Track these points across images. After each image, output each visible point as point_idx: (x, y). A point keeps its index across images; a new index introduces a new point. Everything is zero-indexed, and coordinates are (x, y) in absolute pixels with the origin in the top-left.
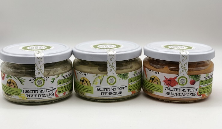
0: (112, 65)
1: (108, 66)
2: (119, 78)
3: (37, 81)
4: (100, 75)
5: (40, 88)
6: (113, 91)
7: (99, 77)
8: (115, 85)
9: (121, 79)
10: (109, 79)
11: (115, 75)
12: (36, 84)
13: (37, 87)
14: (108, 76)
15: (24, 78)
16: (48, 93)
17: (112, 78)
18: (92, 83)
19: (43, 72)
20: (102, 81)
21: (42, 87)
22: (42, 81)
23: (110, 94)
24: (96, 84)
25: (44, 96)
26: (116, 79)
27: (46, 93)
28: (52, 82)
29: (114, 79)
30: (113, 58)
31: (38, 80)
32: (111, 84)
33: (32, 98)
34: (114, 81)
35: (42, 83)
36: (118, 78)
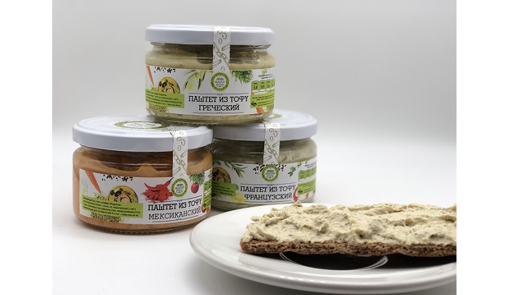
0: (221, 52)
1: (214, 54)
2: (234, 77)
3: (266, 172)
4: (199, 71)
5: (269, 183)
6: (222, 104)
7: (196, 74)
8: (227, 91)
9: (238, 80)
10: (215, 80)
11: (227, 72)
12: (264, 176)
13: (265, 182)
14: (214, 73)
15: (245, 165)
16: (283, 192)
17: (222, 77)
18: (181, 86)
19: (277, 157)
20: (202, 83)
21: (274, 182)
22: (275, 171)
23: (216, 108)
24: (190, 88)
25: (275, 197)
26: (228, 80)
27: (280, 193)
28: (291, 174)
29: (225, 80)
30: (225, 37)
31: (269, 169)
32: (219, 90)
33: (256, 200)
34: (225, 84)
35: (275, 175)
36: (232, 78)
